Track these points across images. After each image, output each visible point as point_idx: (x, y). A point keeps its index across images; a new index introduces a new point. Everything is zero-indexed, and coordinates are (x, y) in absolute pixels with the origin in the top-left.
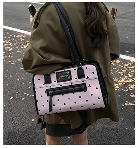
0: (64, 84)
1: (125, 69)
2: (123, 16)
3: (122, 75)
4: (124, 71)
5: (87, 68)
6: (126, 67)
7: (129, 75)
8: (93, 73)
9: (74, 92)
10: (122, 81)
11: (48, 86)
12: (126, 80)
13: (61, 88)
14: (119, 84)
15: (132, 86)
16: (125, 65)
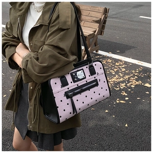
0: (80, 83)
1: (116, 68)
2: (114, 16)
3: (114, 73)
4: (115, 70)
5: (95, 65)
6: (117, 66)
7: (120, 74)
9: (89, 89)
10: (113, 80)
11: (65, 89)
12: (117, 79)
14: (111, 83)
15: (123, 84)
16: (117, 64)
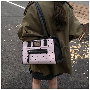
0: (37, 48)
5: (49, 40)
8: (52, 43)
9: (41, 53)
11: (28, 48)
13: (35, 50)
